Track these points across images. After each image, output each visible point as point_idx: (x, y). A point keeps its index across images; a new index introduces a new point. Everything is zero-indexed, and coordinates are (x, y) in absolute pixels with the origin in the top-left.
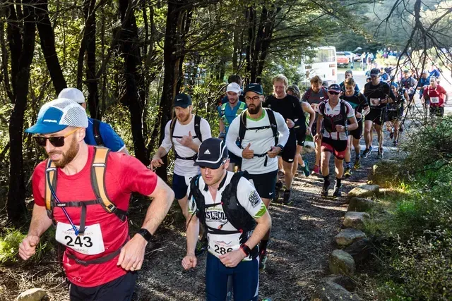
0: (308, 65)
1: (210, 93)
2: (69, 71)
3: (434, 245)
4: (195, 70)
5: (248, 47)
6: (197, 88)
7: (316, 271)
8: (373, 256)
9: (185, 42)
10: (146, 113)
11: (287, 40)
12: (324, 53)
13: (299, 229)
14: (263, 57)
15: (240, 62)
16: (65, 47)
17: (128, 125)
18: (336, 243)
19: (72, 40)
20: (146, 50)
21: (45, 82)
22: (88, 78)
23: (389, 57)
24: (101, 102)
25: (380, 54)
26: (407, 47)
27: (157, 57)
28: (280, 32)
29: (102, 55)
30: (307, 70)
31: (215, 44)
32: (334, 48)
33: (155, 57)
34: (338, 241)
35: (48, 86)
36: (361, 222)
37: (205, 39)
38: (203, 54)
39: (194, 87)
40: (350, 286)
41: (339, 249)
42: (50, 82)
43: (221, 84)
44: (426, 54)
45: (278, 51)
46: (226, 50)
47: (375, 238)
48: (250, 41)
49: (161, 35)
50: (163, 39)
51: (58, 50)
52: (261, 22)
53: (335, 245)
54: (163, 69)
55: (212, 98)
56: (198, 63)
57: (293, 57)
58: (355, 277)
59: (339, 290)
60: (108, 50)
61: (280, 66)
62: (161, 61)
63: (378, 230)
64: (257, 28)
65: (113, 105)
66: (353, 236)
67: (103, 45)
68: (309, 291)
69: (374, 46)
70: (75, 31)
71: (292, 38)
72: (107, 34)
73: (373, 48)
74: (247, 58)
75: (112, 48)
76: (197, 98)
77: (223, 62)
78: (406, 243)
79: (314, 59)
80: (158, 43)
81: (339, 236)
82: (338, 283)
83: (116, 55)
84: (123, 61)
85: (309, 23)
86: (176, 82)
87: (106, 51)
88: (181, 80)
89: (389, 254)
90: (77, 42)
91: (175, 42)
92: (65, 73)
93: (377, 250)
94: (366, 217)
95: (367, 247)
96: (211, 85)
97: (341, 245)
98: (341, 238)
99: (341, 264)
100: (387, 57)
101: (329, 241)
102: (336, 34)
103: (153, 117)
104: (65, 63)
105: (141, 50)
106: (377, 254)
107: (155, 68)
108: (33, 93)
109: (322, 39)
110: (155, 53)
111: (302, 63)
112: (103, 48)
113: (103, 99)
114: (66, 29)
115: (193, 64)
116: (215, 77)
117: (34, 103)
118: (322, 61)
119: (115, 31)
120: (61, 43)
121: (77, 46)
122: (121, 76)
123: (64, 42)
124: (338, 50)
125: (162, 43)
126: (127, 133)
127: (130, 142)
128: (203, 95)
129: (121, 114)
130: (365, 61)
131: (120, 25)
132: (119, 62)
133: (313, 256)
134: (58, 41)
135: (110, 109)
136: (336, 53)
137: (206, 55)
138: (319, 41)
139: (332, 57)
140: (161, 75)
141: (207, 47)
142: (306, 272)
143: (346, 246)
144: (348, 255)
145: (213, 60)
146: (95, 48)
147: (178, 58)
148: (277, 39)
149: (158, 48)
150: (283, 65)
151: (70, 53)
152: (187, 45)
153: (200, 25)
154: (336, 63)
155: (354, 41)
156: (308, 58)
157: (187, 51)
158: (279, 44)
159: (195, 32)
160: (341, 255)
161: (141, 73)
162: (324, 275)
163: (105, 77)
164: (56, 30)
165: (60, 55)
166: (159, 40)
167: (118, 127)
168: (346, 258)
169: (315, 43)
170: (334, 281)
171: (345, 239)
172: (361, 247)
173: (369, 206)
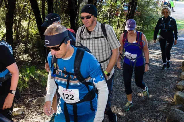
18: (177, 87)
34: (178, 87)
41: (180, 91)
53: (177, 89)
59: (182, 113)
68: (164, 113)
81: (179, 84)
97: (180, 89)
98: (180, 85)
99: (182, 99)
101: (173, 86)
160: (181, 94)
170: (178, 108)
171: (182, 86)
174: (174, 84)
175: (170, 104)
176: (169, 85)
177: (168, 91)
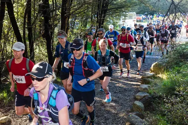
0: (123, 20)
1: (81, 32)
2: (20, 23)
3: (180, 99)
4: (74, 22)
5: (98, 12)
6: (75, 30)
7: (127, 110)
8: (152, 104)
9: (70, 10)
10: (53, 41)
11: (115, 9)
12: (131, 15)
13: (120, 92)
14: (104, 17)
15: (94, 19)
16: (18, 13)
17: (45, 46)
18: (136, 98)
19: (21, 9)
20: (53, 14)
21: (9, 27)
22: (28, 26)
23: (159, 17)
24: (33, 37)
25: (155, 15)
26: (168, 12)
27: (58, 17)
28: (111, 6)
29: (34, 16)
30: (123, 23)
31: (83, 11)
32: (135, 13)
33: (57, 17)
34: (136, 97)
35: (11, 29)
36: (147, 89)
37: (79, 9)
38: (78, 15)
39: (74, 30)
40: (142, 117)
42: (12, 27)
43: (86, 29)
44: (176, 16)
45: (110, 14)
46: (88, 14)
47: (153, 96)
48: (98, 10)
49: (60, 7)
50: (61, 9)
51: (15, 14)
52: (103, 1)
53: (136, 99)
54: (60, 22)
55: (82, 35)
56: (76, 19)
57: (117, 17)
58: (144, 113)
59: (137, 118)
60: (37, 14)
61: (111, 21)
62: (60, 19)
63: (154, 93)
64: (101, 4)
65: (39, 37)
66: (143, 95)
67: (34, 11)
68: (124, 119)
69: (153, 12)
70: (22, 5)
71: (117, 9)
72: (36, 7)
73: (152, 13)
74: (97, 17)
75: (38, 13)
76: (75, 35)
77: (86, 19)
78: (167, 98)
79: (126, 18)
80: (58, 11)
81: (137, 95)
82: (137, 116)
83: (40, 16)
84: (43, 18)
85: (124, 2)
86: (66, 27)
87: (35, 14)
88: (68, 27)
89: (159, 103)
90: (23, 10)
91: (66, 10)
92: (18, 24)
93: (154, 102)
94: (149, 87)
95: (150, 100)
96: (81, 29)
97: (138, 99)
98: (138, 96)
99: (138, 107)
100: (158, 17)
101: (133, 97)
102: (136, 7)
103: (56, 43)
104: (18, 20)
105: (51, 14)
106: (154, 103)
107: (57, 22)
108: (4, 33)
109: (130, 9)
110: (57, 15)
111: (121, 19)
112: (35, 13)
113: (34, 35)
114: (18, 4)
115: (73, 20)
116: (83, 26)
117: (4, 37)
118: (130, 19)
119: (39, 5)
120: (16, 11)
121: (23, 12)
122: (42, 25)
123: (18, 10)
124: (137, 14)
125: (60, 11)
126: (45, 50)
127: (46, 54)
128: (78, 33)
129: (42, 42)
130: (148, 19)
131: (42, 3)
132: (41, 19)
133: (126, 104)
134: (15, 10)
135: (37, 39)
136: (136, 15)
137: (79, 16)
138: (129, 10)
139: (134, 17)
140: (60, 24)
141: (80, 13)
142: (123, 110)
143: (140, 99)
144: (141, 103)
145: (82, 18)
146: (31, 13)
147: (67, 17)
148: (110, 9)
149: (58, 13)
150: (113, 21)
151: (20, 15)
152: (71, 11)
153: (77, 3)
154: (136, 19)
155: (144, 10)
156: (123, 17)
157: (71, 14)
158: (111, 11)
159: (74, 6)
160: (138, 103)
161: (51, 24)
162: (130, 112)
163: (35, 26)
164: (14, 5)
165: (16, 16)
166: (59, 9)
167: (41, 47)
168: (140, 105)
169: (127, 11)
170: (135, 115)
171: (140, 96)
172: (147, 100)
173: (150, 82)
175: (129, 111)
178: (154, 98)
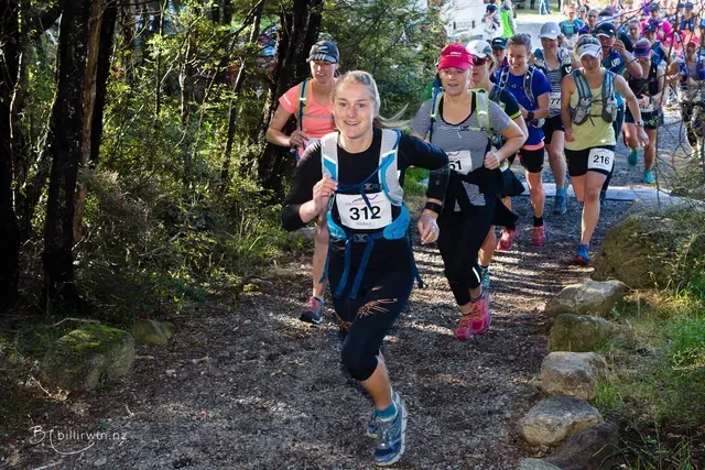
18: (522, 438)
34: (527, 432)
36: (586, 380)
41: (532, 454)
47: (623, 424)
66: (567, 418)
81: (530, 417)
95: (609, 450)
97: (537, 444)
98: (537, 423)
101: (503, 433)
143: (551, 445)
171: (549, 426)
172: (592, 448)
173: (602, 335)
174: (506, 419)
176: (484, 426)
177: (479, 460)
178: (634, 436)
